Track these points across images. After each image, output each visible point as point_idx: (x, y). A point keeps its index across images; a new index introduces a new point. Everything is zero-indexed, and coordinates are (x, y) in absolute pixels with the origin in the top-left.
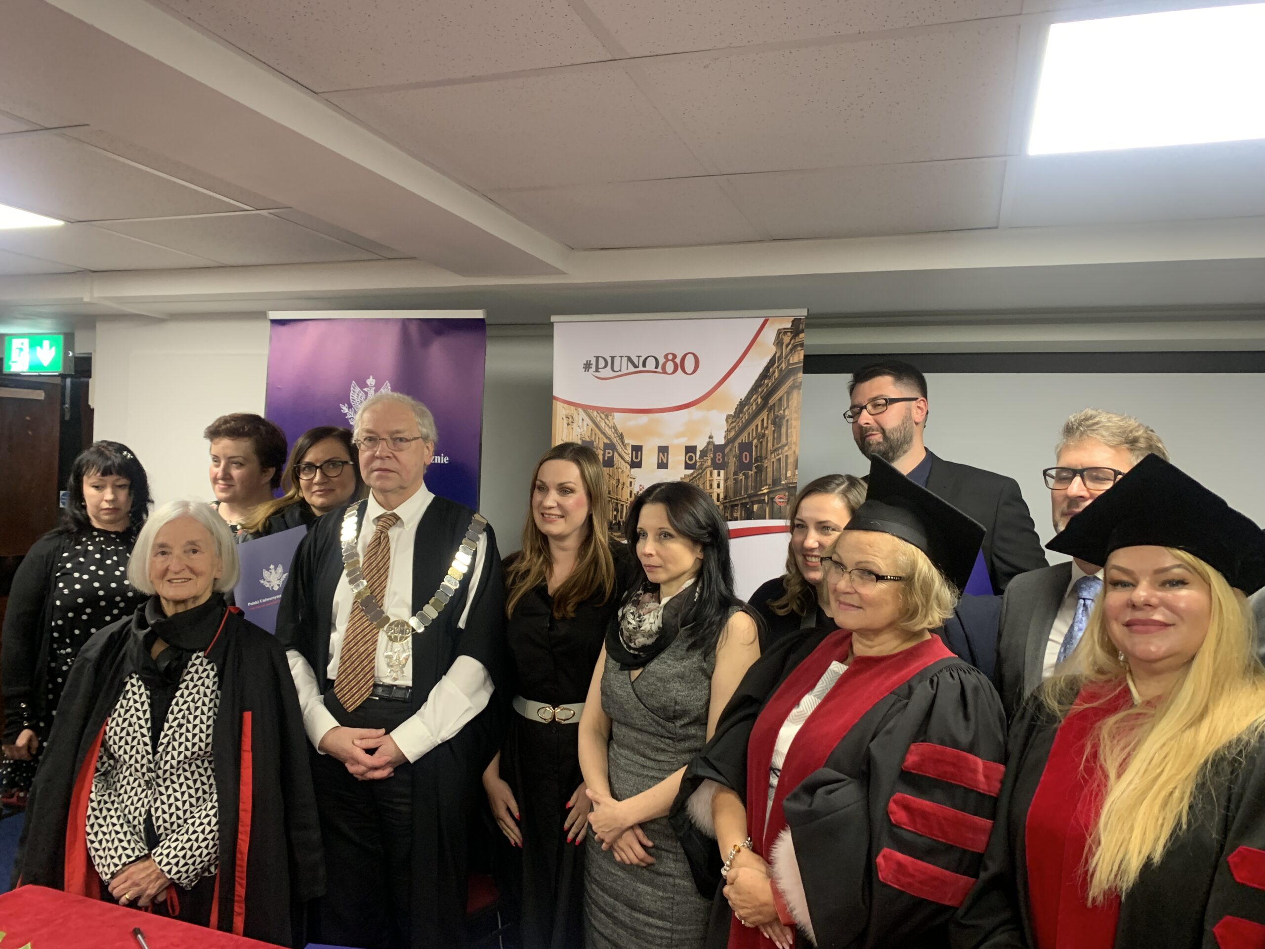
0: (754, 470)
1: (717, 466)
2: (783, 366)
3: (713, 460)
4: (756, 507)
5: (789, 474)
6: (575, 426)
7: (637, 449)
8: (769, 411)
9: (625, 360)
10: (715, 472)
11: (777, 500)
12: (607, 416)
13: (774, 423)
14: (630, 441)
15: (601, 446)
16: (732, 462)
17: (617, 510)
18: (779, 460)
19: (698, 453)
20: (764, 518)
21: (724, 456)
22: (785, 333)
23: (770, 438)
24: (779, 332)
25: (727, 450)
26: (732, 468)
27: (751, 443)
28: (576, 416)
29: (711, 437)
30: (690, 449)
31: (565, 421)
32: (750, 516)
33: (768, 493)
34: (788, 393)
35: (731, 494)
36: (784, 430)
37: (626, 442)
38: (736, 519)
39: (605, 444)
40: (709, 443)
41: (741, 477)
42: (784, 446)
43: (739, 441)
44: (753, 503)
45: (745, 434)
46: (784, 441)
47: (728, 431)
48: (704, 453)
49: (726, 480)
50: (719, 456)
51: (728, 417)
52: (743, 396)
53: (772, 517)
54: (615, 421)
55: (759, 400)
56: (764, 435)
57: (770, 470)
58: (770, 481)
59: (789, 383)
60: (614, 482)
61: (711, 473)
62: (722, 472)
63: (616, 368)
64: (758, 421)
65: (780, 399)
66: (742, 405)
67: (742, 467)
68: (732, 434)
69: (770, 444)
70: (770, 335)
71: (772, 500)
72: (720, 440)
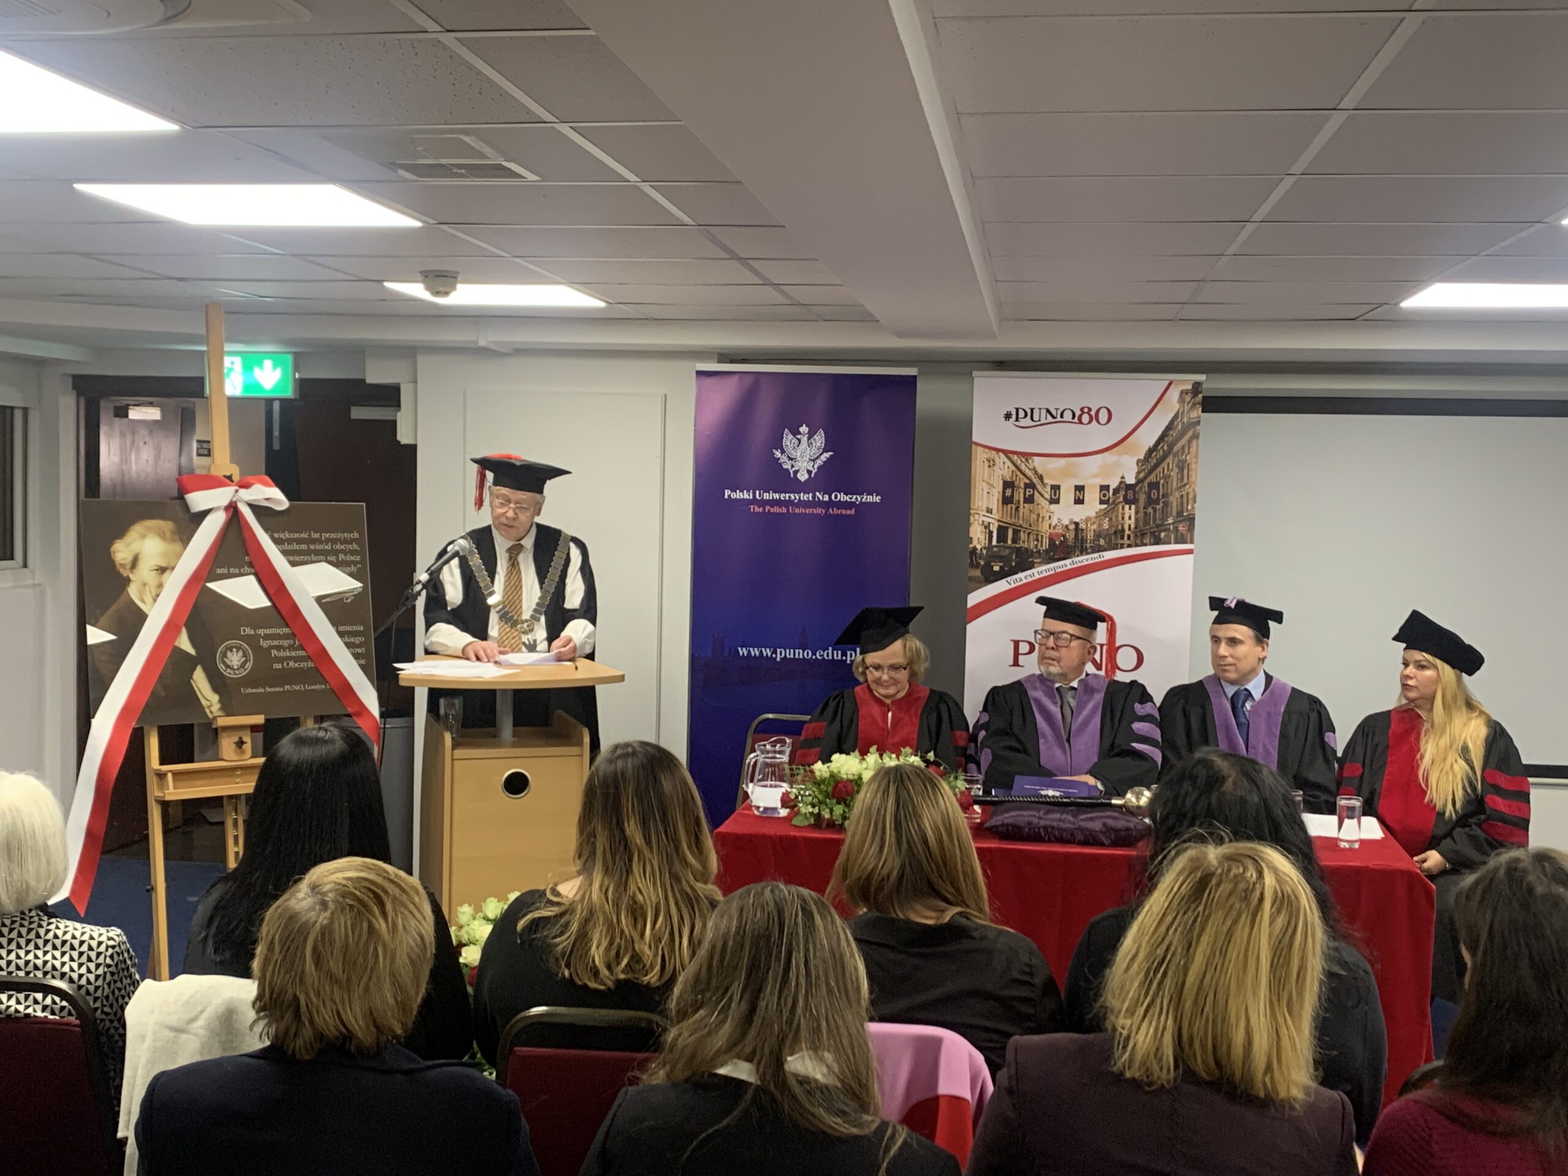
0: (1161, 504)
1: (1127, 501)
2: (1185, 420)
3: (1125, 497)
4: (1162, 535)
5: (1190, 507)
6: (996, 468)
7: (1056, 488)
8: (1174, 456)
9: (1044, 412)
10: (1127, 507)
11: (1181, 528)
12: (1027, 460)
13: (1178, 466)
14: (1049, 481)
15: (1022, 485)
16: (1142, 498)
17: (1037, 540)
18: (1182, 496)
19: (1111, 492)
20: (1170, 543)
21: (1135, 493)
22: (1187, 393)
23: (1175, 479)
24: (1182, 392)
25: (1137, 489)
26: (1142, 503)
27: (1159, 483)
28: (997, 459)
29: (1123, 478)
30: (1104, 488)
31: (986, 463)
32: (1158, 541)
33: (1173, 523)
34: (1190, 442)
35: (1141, 524)
36: (1185, 472)
37: (1046, 481)
38: (1146, 545)
39: (1026, 484)
40: (1121, 483)
41: (1150, 510)
42: (1185, 485)
43: (1148, 480)
44: (1160, 532)
45: (1154, 475)
46: (1186, 481)
47: (1138, 473)
48: (1116, 491)
49: (1137, 513)
50: (1130, 493)
51: (1138, 461)
52: (1152, 443)
53: (1176, 542)
54: (1035, 464)
55: (1166, 448)
56: (1169, 476)
57: (1174, 505)
58: (1174, 513)
59: (1190, 433)
60: (1035, 517)
61: (1123, 508)
62: (1133, 507)
63: (1036, 418)
64: (1164, 465)
65: (1183, 447)
66: (1151, 451)
67: (1151, 502)
68: (1142, 475)
69: (1175, 484)
70: (1174, 394)
71: (1176, 529)
72: (1131, 480)
